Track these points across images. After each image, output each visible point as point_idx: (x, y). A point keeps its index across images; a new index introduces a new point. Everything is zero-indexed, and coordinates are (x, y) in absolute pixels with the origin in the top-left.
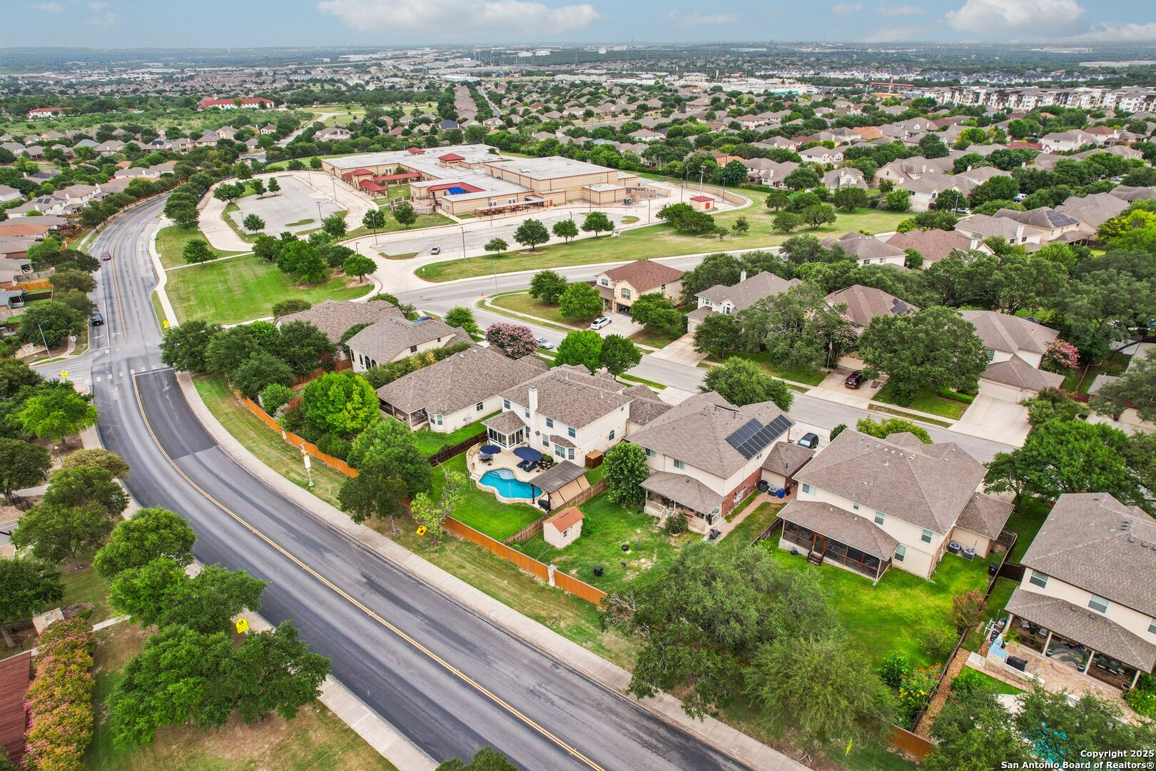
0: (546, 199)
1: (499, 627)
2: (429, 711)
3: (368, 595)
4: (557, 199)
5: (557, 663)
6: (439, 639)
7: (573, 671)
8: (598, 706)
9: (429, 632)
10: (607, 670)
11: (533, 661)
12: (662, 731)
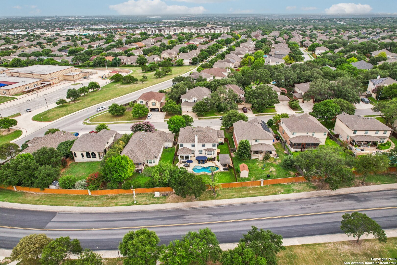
0: (51, 82)
1: (269, 202)
2: (290, 229)
3: (220, 218)
4: (56, 81)
5: (296, 200)
6: (261, 214)
7: (301, 199)
8: (318, 201)
9: (255, 214)
10: (307, 194)
11: (290, 203)
12: (336, 197)
